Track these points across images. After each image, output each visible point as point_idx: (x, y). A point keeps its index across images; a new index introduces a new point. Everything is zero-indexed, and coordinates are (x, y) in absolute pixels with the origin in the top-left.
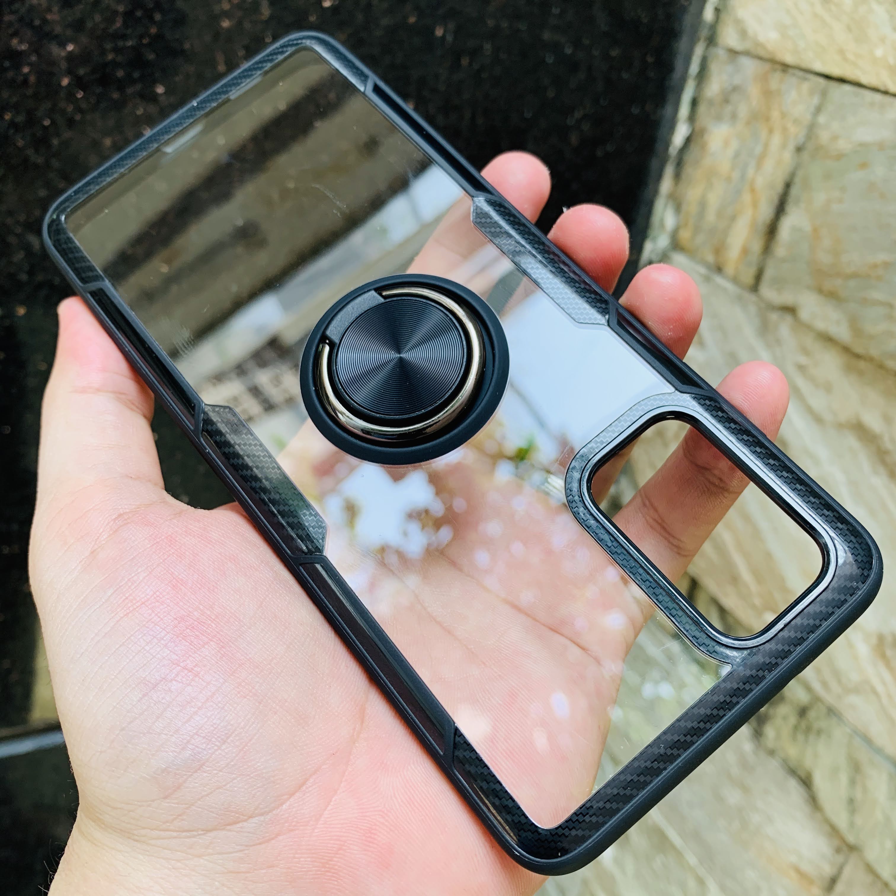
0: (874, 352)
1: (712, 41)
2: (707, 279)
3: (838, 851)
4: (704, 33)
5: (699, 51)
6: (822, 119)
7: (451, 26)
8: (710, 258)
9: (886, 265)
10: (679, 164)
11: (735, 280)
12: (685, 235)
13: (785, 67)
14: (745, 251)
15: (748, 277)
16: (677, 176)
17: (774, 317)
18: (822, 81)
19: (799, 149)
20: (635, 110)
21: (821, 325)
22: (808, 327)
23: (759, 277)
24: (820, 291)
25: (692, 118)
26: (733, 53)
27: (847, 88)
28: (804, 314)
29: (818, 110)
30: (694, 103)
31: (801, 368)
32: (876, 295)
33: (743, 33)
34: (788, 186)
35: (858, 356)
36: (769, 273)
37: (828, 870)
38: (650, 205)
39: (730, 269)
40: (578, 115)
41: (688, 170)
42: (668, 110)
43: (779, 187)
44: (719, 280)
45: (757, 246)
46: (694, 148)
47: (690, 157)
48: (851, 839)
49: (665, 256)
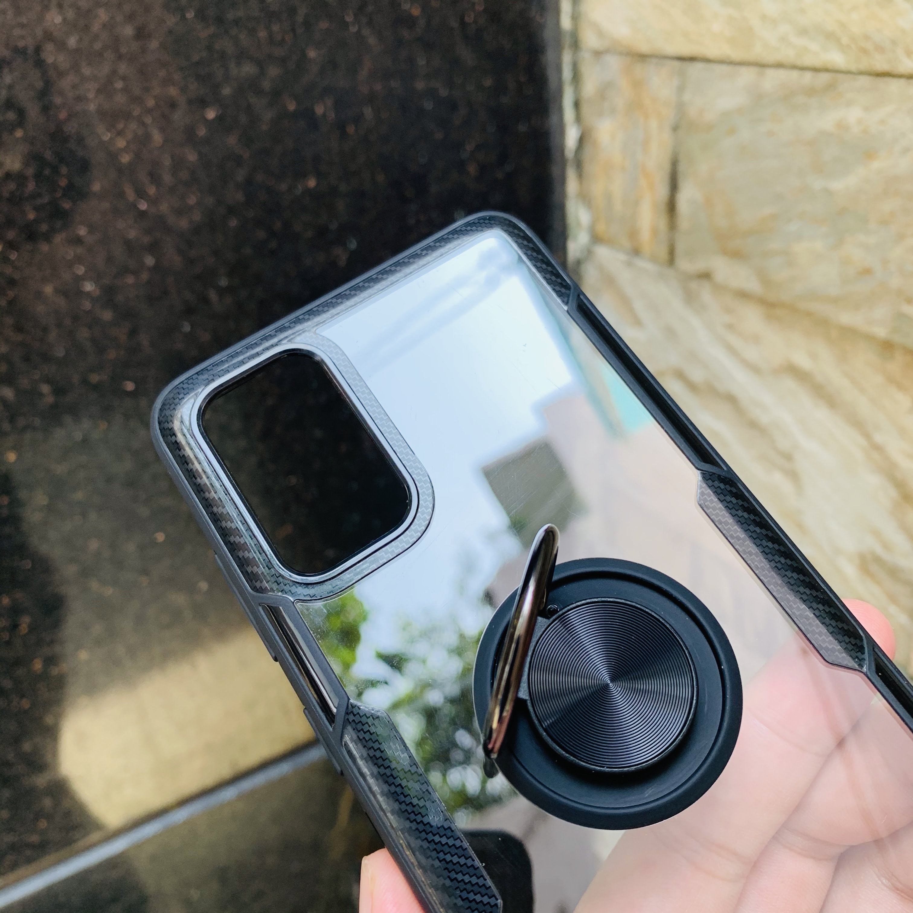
0: (785, 298)
1: (576, 45)
2: (629, 264)
4: (567, 42)
5: (567, 58)
6: (687, 97)
7: (329, 102)
8: (627, 243)
9: (774, 217)
10: (579, 165)
11: (654, 259)
12: (601, 228)
13: (643, 57)
14: (655, 232)
15: (662, 253)
16: (580, 175)
17: (694, 285)
18: (677, 64)
19: (675, 128)
20: (522, 128)
21: (735, 284)
22: (726, 288)
23: (672, 252)
24: (726, 253)
25: (578, 119)
26: (598, 54)
27: (699, 66)
28: (719, 277)
29: (681, 89)
30: (577, 105)
31: (730, 327)
32: (775, 246)
33: (600, 33)
34: (674, 163)
35: (773, 305)
36: (680, 247)
38: (562, 208)
39: (647, 250)
40: (469, 147)
41: (588, 167)
42: (554, 119)
43: (667, 167)
44: (640, 263)
45: (663, 223)
46: (588, 146)
47: (586, 157)
49: (589, 253)
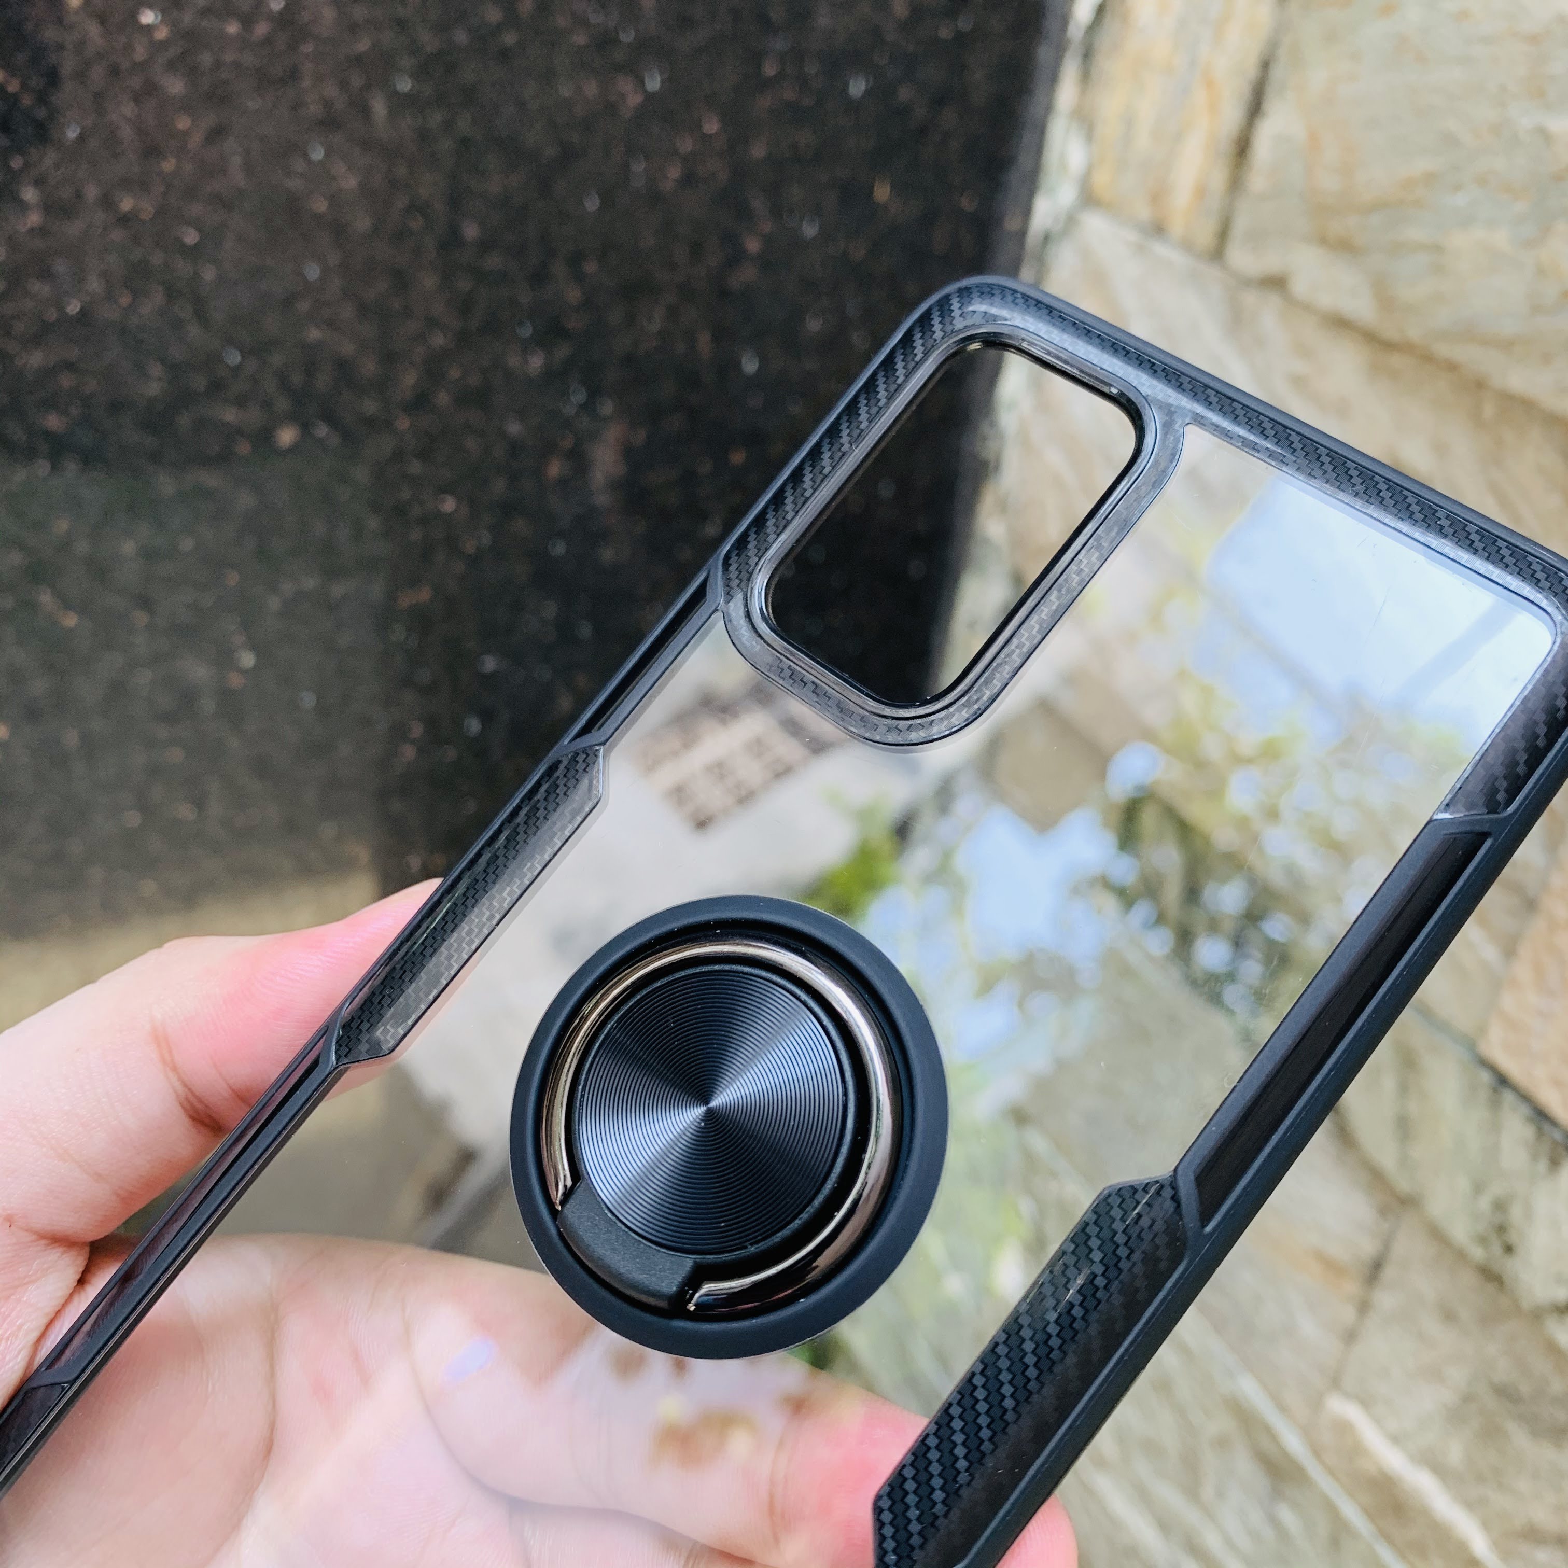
0: (1414, 333)
2: (1140, 250)
3: (1383, 1211)
8: (1144, 213)
9: (1430, 178)
10: (1088, 55)
11: (1187, 246)
12: (1102, 180)
14: (1201, 192)
15: (1205, 234)
16: (1086, 76)
17: (1250, 298)
21: (1327, 300)
22: (1307, 308)
23: (1223, 234)
24: (1323, 241)
28: (1299, 287)
32: (1414, 233)
34: (1266, 65)
35: (1388, 346)
36: (1241, 224)
37: (1368, 1248)
38: (1040, 130)
39: (1177, 227)
41: (1102, 63)
43: (1251, 70)
44: (1160, 249)
45: (1218, 179)
46: (1110, 23)
47: (1104, 41)
48: (1403, 1185)
49: (1070, 221)
